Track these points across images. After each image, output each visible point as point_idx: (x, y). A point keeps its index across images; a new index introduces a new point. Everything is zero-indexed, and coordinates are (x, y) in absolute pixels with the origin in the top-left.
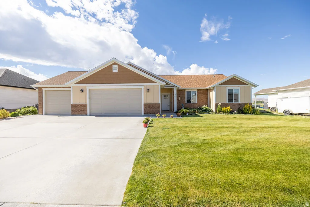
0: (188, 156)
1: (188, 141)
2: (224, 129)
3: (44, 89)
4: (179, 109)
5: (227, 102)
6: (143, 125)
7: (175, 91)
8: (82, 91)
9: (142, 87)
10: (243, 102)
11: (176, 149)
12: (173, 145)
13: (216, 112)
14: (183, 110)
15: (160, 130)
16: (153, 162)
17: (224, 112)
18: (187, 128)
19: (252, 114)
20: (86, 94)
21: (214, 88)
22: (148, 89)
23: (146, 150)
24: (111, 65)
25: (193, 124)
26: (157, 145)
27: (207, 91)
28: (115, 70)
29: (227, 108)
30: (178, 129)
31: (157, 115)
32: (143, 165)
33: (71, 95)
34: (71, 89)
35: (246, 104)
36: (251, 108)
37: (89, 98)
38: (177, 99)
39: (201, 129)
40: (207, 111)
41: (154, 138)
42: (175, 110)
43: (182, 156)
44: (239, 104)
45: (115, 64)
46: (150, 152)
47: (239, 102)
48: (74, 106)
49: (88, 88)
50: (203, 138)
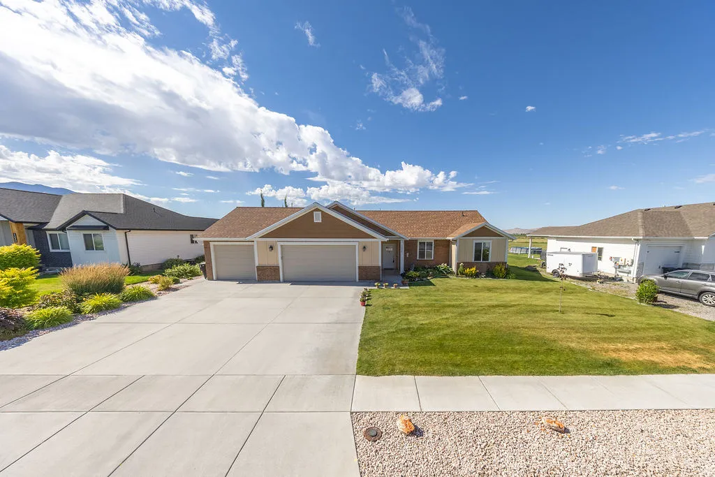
0: (402, 342)
1: (405, 327)
2: (448, 310)
3: (211, 244)
4: (407, 269)
5: (473, 261)
6: (360, 303)
7: (402, 244)
8: (271, 248)
9: (357, 244)
10: (495, 260)
11: (392, 336)
12: (392, 330)
13: (458, 274)
14: (412, 273)
15: (380, 311)
16: (374, 348)
17: (467, 275)
18: (409, 307)
19: (505, 278)
20: (277, 253)
21: (456, 241)
22: (364, 247)
23: (366, 337)
24: (312, 212)
25: (419, 300)
26: (376, 331)
27: (448, 244)
28: (318, 219)
29: (472, 270)
30: (400, 309)
31: (376, 284)
32: (366, 350)
33: (253, 253)
34: (255, 244)
35: (498, 264)
36: (503, 269)
37: (282, 258)
38: (405, 256)
39: (423, 309)
40: (444, 274)
41: (373, 323)
42: (402, 271)
43: (396, 342)
44: (489, 264)
45: (317, 210)
46: (370, 339)
47: (490, 261)
48: (260, 268)
49: (279, 244)
50: (421, 322)
